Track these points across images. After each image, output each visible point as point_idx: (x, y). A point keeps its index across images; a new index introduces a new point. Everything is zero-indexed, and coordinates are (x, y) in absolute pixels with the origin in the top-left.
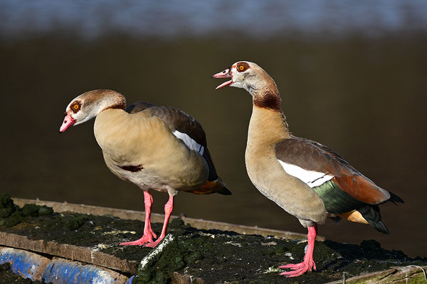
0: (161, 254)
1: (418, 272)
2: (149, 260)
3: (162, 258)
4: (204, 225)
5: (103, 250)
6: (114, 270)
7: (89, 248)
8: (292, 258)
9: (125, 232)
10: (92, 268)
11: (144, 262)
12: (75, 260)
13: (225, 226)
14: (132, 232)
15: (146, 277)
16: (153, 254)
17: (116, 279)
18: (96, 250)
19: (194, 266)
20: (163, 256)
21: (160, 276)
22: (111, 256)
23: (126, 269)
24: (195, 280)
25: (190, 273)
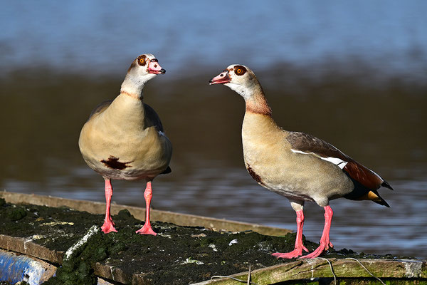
0: (85, 245)
1: (324, 264)
2: (74, 251)
3: (86, 249)
4: (171, 217)
5: (36, 241)
6: (44, 260)
7: (23, 239)
8: (215, 250)
9: (64, 223)
10: (24, 258)
11: (69, 253)
12: (10, 251)
13: (192, 218)
14: (70, 224)
15: (69, 267)
16: (78, 244)
17: (46, 270)
18: (28, 241)
19: (116, 256)
20: (88, 247)
21: (83, 267)
22: (42, 247)
23: (55, 260)
24: (115, 271)
25: (111, 264)
